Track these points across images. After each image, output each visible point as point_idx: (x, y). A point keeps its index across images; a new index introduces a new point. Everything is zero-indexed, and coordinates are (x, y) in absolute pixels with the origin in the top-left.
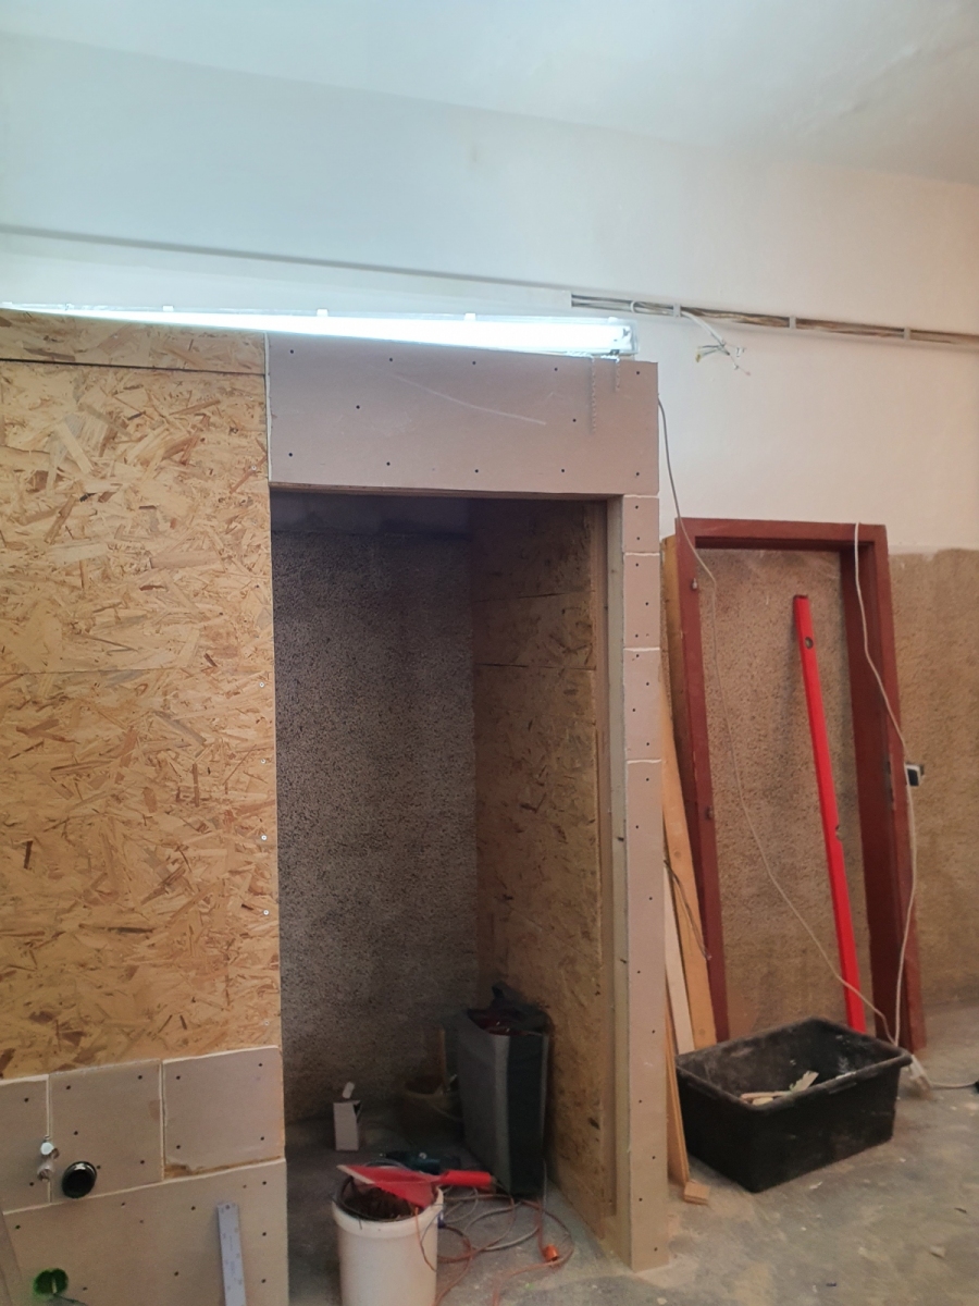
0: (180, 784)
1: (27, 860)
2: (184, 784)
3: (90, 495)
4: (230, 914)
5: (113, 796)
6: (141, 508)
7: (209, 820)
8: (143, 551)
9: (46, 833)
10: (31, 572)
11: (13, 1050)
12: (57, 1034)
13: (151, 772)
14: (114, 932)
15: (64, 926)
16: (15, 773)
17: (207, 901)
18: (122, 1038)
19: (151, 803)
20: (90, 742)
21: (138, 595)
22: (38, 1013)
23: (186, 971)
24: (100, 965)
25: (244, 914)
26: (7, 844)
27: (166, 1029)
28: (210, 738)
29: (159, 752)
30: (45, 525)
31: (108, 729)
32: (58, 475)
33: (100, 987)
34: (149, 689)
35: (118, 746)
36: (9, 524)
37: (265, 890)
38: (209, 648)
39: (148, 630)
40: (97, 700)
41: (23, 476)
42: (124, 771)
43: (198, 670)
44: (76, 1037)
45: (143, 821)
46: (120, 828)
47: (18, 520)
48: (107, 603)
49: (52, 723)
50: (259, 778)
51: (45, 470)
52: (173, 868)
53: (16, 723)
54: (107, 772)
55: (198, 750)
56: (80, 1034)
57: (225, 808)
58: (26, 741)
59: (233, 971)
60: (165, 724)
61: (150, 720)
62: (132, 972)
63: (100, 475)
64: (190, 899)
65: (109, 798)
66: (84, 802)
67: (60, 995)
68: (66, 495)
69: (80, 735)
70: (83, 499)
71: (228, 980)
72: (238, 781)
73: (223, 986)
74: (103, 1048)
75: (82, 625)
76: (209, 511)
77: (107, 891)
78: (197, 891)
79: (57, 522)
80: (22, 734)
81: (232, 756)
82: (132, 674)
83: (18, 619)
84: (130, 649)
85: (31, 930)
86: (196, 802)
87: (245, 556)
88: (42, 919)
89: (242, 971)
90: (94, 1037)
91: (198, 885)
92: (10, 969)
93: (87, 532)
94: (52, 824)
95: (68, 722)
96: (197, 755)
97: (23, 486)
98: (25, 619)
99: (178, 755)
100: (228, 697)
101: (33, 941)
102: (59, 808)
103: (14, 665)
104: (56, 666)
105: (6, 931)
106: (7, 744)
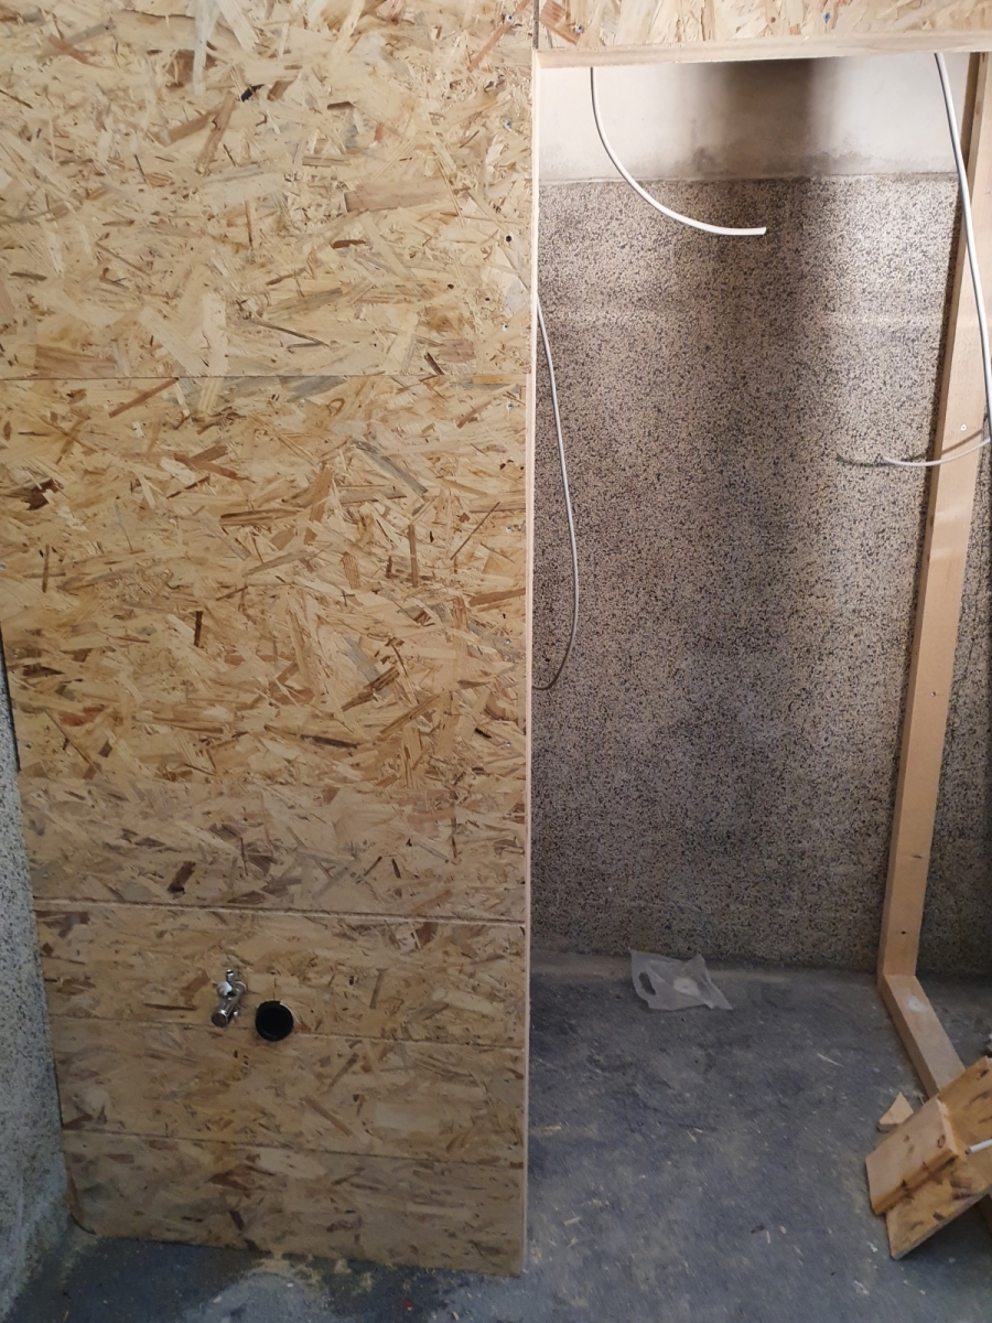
0: (390, 553)
1: (197, 636)
2: (397, 552)
3: (255, 88)
4: (459, 739)
5: (303, 561)
6: (331, 107)
7: (432, 608)
8: (335, 184)
9: (220, 603)
10: (180, 222)
11: (194, 864)
12: (243, 855)
13: (351, 532)
14: (307, 740)
15: (245, 726)
16: (176, 517)
17: (429, 717)
18: (319, 873)
19: (354, 577)
20: (270, 481)
21: (329, 256)
22: (219, 826)
23: (400, 805)
24: (290, 780)
25: (478, 742)
26: (172, 612)
27: (374, 873)
28: (434, 487)
29: (361, 502)
30: (197, 143)
31: (292, 464)
32: (208, 56)
33: (292, 807)
34: (346, 407)
35: (306, 491)
36: (146, 144)
37: (508, 714)
38: (433, 344)
39: (346, 314)
40: (276, 420)
41: (159, 61)
42: (315, 526)
43: (416, 380)
44: (265, 861)
45: (342, 599)
46: (313, 607)
47: (157, 137)
48: (285, 270)
49: (218, 451)
50: (503, 554)
51: (190, 48)
52: (383, 668)
53: (173, 448)
54: (293, 527)
55: (418, 505)
56: (269, 860)
57: (452, 592)
58: (188, 476)
59: (462, 816)
60: (370, 462)
61: (349, 454)
62: (330, 794)
63: (269, 53)
64: (406, 711)
65: (297, 563)
66: (265, 566)
67: (245, 809)
68: (220, 89)
69: (258, 470)
70: (246, 96)
71: (454, 824)
72: (471, 556)
73: (449, 831)
74: (297, 881)
75: (252, 306)
76: (434, 106)
77: (298, 687)
78: (415, 704)
79: (210, 139)
80: (182, 465)
81: (464, 518)
82: (325, 383)
83: (167, 296)
84: (319, 343)
85: (208, 725)
86: (413, 579)
87: (491, 185)
88: (220, 713)
89: (474, 817)
90: (285, 867)
91: (417, 694)
92: (185, 769)
93: (255, 154)
94: (228, 592)
95: (239, 450)
96: (415, 512)
97: (162, 79)
98: (176, 295)
99: (388, 510)
100: (460, 426)
101: (209, 738)
102: (234, 569)
103: (166, 364)
104: (220, 368)
105: (178, 721)
106: (162, 476)
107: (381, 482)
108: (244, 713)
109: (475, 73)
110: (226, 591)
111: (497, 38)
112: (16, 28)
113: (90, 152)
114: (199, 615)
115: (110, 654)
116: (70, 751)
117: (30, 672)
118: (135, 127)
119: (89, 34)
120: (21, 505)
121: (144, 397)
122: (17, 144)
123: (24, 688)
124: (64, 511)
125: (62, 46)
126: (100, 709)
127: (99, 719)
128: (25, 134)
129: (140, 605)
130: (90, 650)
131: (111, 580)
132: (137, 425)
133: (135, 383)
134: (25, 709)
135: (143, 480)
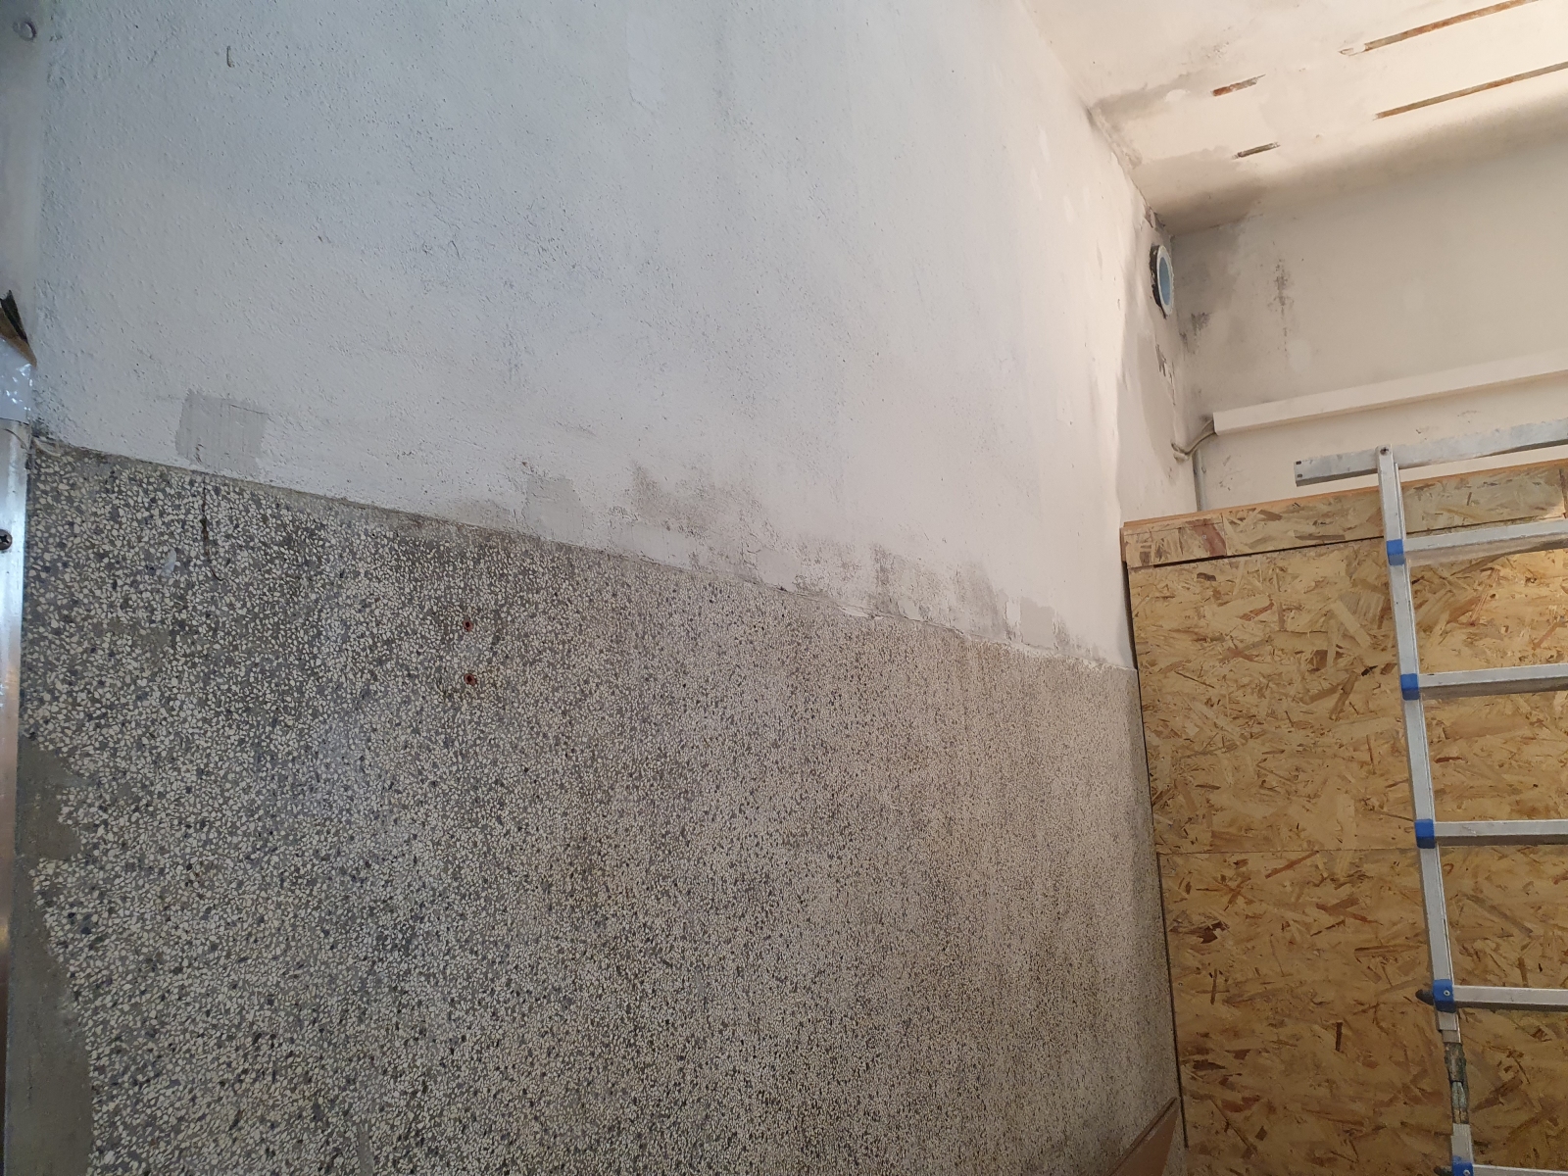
0: (1504, 980)
1: (1338, 1043)
2: (1509, 980)
3: (1371, 668)
7: (1546, 1026)
8: (1434, 722)
9: (1356, 1017)
10: (1319, 750)
13: (1467, 963)
14: (1441, 1137)
15: (1384, 1120)
16: (1318, 950)
17: (1555, 1122)
26: (1316, 1023)
28: (1538, 929)
29: (1474, 940)
30: (1330, 702)
31: (1414, 911)
32: (1337, 653)
34: (1456, 870)
36: (1294, 704)
39: (1450, 806)
40: (1398, 880)
41: (1303, 657)
47: (1301, 700)
48: (1399, 778)
49: (1352, 901)
51: (1324, 648)
52: (1507, 1077)
53: (1316, 900)
54: (1416, 958)
55: (1525, 943)
58: (1327, 919)
60: (1480, 910)
61: (1461, 904)
63: (1380, 648)
64: (1532, 1115)
65: (1421, 986)
66: (1393, 988)
68: (1346, 670)
69: (1383, 915)
70: (1364, 674)
75: (1375, 802)
77: (1429, 1090)
78: (1540, 1109)
79: (1340, 699)
80: (1323, 912)
83: (1309, 796)
85: (1350, 1118)
88: (1360, 1108)
91: (1540, 1100)
92: (1332, 1155)
93: (1372, 706)
94: (1362, 1008)
95: (1368, 901)
96: (1524, 947)
97: (1305, 667)
98: (1316, 796)
99: (1498, 945)
100: (1556, 883)
101: (1352, 1131)
102: (1367, 991)
103: (1309, 842)
104: (1351, 843)
105: (1322, 1113)
106: (1309, 920)
107: (1489, 924)
108: (1382, 1110)
109: (1538, 651)
110: (1361, 1008)
111: (1553, 629)
112: (1206, 645)
113: (1254, 711)
114: (1339, 1026)
115: (1264, 1054)
116: (1230, 1132)
117: (1198, 1066)
118: (1287, 696)
119: (1254, 645)
120: (1195, 940)
121: (1291, 865)
122: (1205, 710)
123: (1193, 1078)
124: (1229, 944)
125: (1236, 653)
126: (1257, 1099)
127: (1255, 1107)
128: (1209, 703)
129: (1289, 1016)
130: (1248, 1051)
131: (1266, 997)
132: (1287, 883)
133: (1284, 854)
134: (1194, 1096)
135: (1291, 923)
